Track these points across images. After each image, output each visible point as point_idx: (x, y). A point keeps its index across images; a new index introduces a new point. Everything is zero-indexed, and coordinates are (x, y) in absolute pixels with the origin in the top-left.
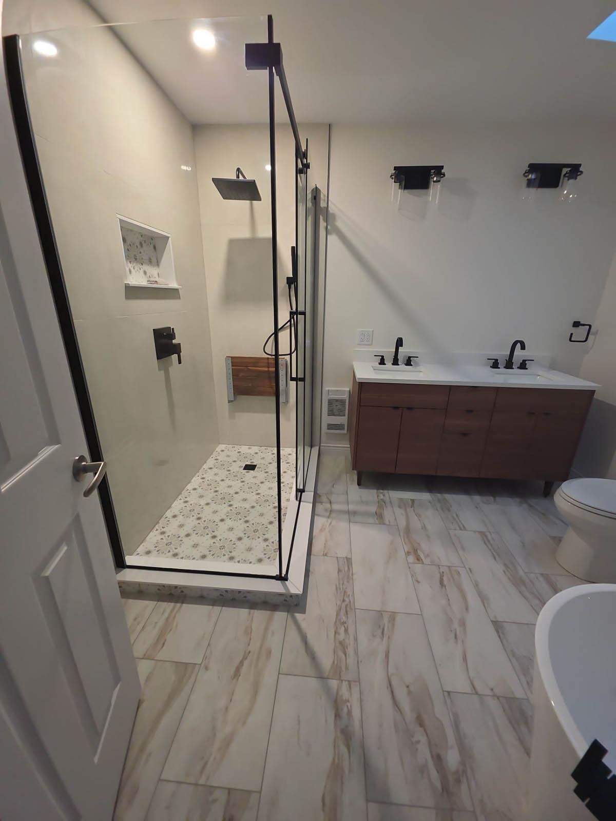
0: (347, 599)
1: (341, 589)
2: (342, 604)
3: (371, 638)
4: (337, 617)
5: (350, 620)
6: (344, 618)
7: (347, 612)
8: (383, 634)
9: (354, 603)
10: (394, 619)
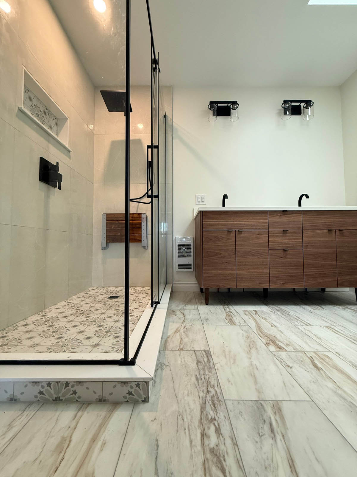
0: (212, 390)
1: (203, 379)
2: (206, 396)
3: (258, 439)
4: (202, 412)
5: (221, 416)
6: (212, 413)
7: (214, 405)
8: (272, 431)
9: (222, 393)
10: (280, 410)
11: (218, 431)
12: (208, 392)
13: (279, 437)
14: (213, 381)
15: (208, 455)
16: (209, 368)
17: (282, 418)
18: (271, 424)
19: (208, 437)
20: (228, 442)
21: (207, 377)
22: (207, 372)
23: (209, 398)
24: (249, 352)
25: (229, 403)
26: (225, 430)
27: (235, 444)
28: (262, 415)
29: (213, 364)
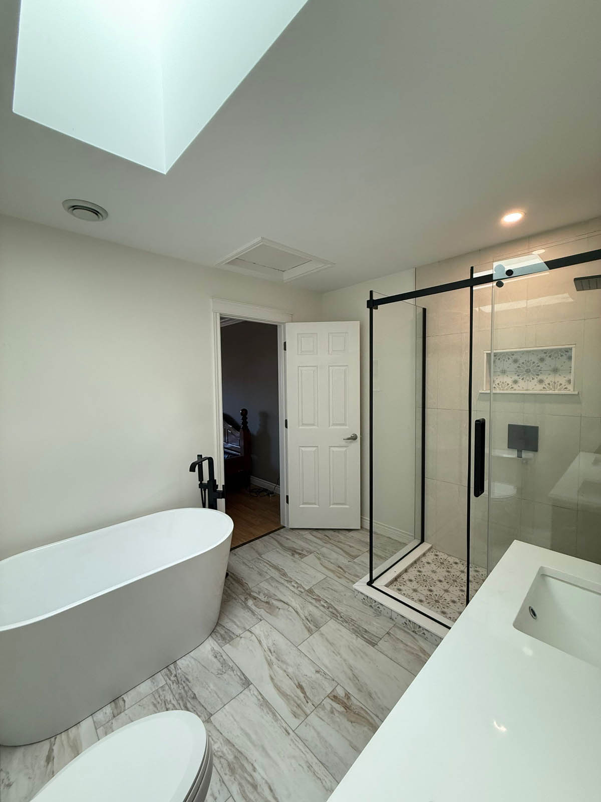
0: (341, 619)
1: (351, 622)
2: (340, 615)
3: (310, 613)
4: (334, 607)
5: (327, 612)
6: (331, 610)
7: (333, 614)
8: (307, 619)
9: (336, 621)
10: (309, 631)
11: (324, 606)
12: (342, 617)
13: (304, 618)
14: (345, 624)
15: (320, 599)
16: (356, 631)
17: (306, 627)
18: (309, 621)
19: (324, 603)
20: (318, 606)
21: (351, 625)
22: (353, 627)
23: (338, 615)
24: (351, 668)
25: (329, 619)
26: (321, 608)
27: (316, 607)
28: (314, 623)
29: (357, 636)
